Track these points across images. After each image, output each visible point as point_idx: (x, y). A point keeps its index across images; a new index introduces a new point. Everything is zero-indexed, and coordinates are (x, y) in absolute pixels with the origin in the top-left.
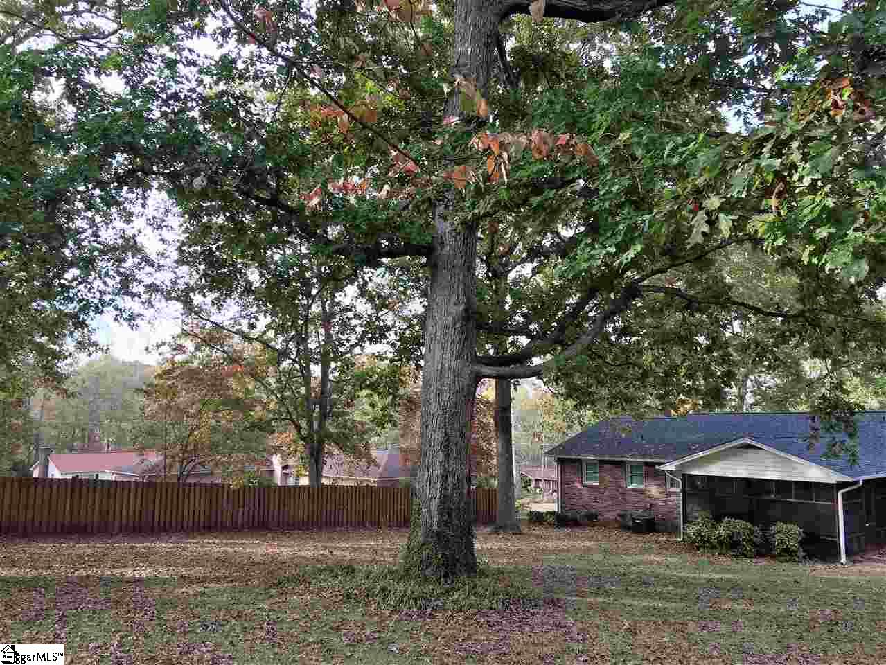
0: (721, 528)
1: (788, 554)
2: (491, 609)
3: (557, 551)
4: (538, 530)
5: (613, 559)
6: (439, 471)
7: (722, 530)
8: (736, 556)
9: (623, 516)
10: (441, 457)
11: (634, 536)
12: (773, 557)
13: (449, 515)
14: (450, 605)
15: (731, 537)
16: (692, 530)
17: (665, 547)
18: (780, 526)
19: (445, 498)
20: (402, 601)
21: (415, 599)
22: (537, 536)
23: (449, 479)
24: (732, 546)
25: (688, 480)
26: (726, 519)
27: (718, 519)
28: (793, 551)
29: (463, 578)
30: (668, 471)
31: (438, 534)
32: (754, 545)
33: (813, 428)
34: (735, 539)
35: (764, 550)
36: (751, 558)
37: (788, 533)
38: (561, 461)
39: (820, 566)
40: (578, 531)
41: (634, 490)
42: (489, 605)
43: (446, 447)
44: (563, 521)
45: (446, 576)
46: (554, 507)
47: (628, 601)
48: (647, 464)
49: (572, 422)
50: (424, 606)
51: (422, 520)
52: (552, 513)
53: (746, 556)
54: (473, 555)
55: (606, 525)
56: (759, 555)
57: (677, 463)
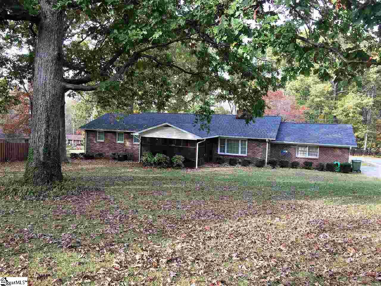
0: (155, 158)
1: (179, 166)
2: (72, 194)
3: (87, 169)
4: (76, 161)
5: (113, 172)
6: (43, 133)
7: (156, 158)
8: (160, 168)
9: (114, 154)
10: (45, 126)
11: (119, 162)
12: (173, 167)
13: (49, 154)
14: (52, 195)
15: (159, 161)
16: (144, 159)
17: (132, 166)
18: (177, 156)
19: (47, 147)
20: (26, 194)
21: (34, 193)
22: (76, 164)
23: (49, 138)
24: (159, 164)
25: (143, 139)
26: (158, 154)
27: (154, 154)
28: (181, 165)
29: (57, 182)
30: (135, 136)
31: (44, 163)
32: (166, 163)
33: (196, 119)
34: (160, 161)
35: (170, 165)
36: (165, 168)
37: (179, 158)
38: (87, 131)
39: (189, 170)
40: (94, 161)
41: (119, 144)
42: (71, 193)
43: (48, 122)
44: (87, 157)
45: (48, 182)
46: (83, 151)
47: (128, 187)
48: (125, 133)
49: (90, 114)
50: (38, 196)
51: (34, 157)
52: (82, 154)
53: (163, 168)
54: (61, 172)
55: (107, 158)
56: (168, 167)
57: (140, 132)
